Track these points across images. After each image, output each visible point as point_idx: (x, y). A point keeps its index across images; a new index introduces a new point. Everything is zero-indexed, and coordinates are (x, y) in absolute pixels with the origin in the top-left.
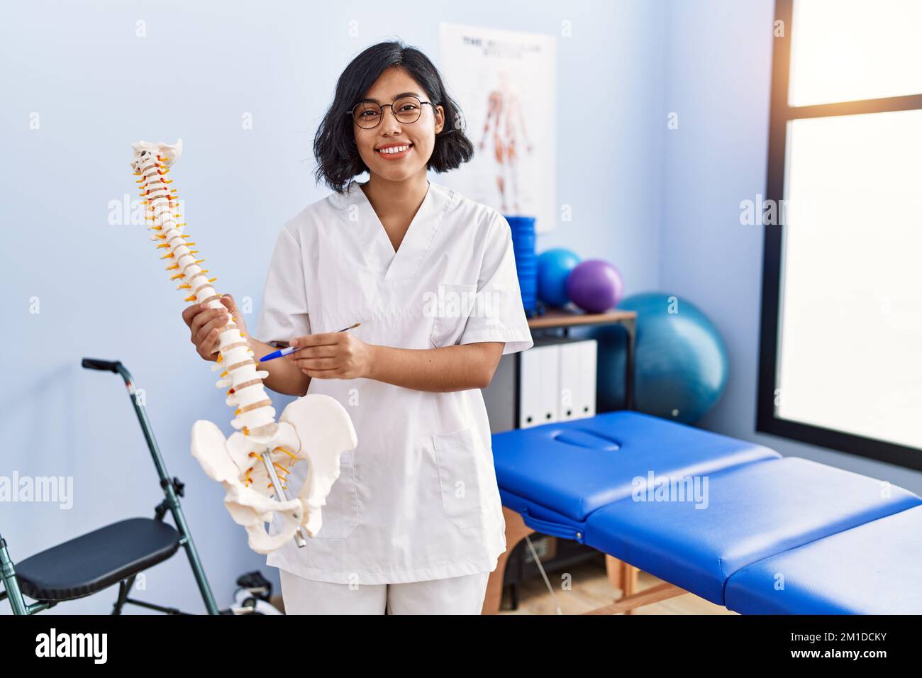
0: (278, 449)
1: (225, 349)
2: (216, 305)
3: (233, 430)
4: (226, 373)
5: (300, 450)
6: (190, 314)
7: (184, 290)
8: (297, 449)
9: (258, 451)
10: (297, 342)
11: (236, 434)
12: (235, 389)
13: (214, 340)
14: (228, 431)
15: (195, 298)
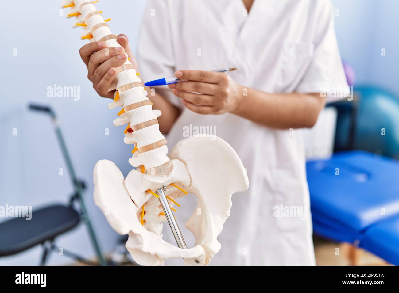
0: (172, 184)
1: (124, 88)
2: (113, 43)
3: (132, 168)
4: (123, 112)
5: (190, 185)
6: (87, 51)
7: (80, 29)
8: (188, 184)
9: (153, 189)
10: (182, 74)
11: (133, 171)
12: (132, 128)
13: (112, 79)
14: (126, 170)
15: (91, 36)
